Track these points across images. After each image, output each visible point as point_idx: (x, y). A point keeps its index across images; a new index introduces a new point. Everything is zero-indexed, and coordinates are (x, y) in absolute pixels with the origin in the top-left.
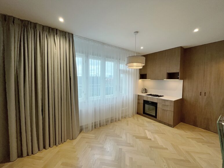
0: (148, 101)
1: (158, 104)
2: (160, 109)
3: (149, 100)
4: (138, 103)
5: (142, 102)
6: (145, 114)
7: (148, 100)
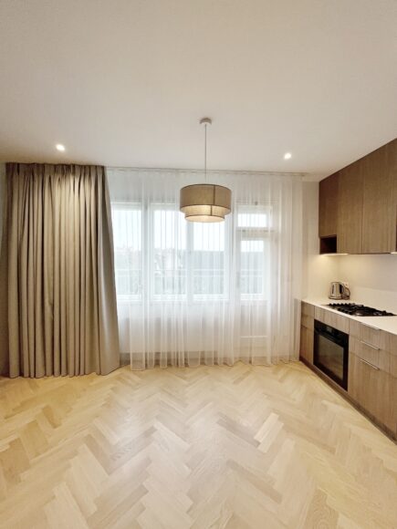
0: (325, 326)
1: (351, 339)
2: (356, 359)
3: (328, 322)
4: (303, 328)
5: (311, 326)
6: (318, 364)
7: (326, 322)
